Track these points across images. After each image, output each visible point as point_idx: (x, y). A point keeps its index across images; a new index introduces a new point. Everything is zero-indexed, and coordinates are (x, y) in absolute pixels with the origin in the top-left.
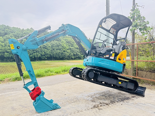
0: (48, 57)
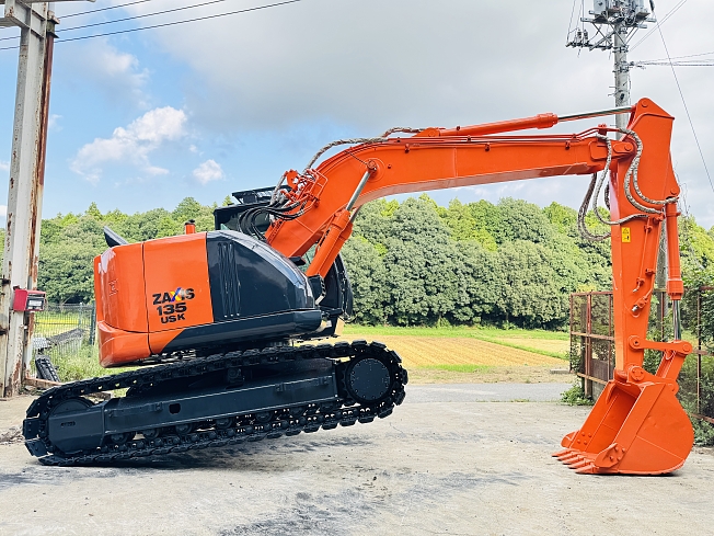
0: (484, 315)
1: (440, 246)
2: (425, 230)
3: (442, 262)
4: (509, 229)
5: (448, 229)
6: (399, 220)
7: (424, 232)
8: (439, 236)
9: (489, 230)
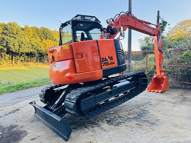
2: (18, 34)
4: (44, 36)
6: (7, 29)
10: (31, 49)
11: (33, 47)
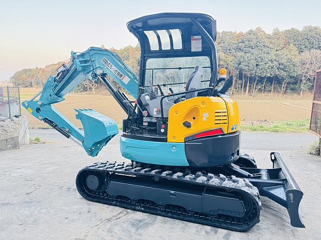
1: (265, 55)
2: (258, 46)
3: (265, 64)
4: (307, 44)
5: (271, 46)
6: (243, 42)
7: (256, 48)
8: (265, 50)
9: (295, 45)
10: (277, 70)
11: (281, 66)
